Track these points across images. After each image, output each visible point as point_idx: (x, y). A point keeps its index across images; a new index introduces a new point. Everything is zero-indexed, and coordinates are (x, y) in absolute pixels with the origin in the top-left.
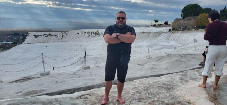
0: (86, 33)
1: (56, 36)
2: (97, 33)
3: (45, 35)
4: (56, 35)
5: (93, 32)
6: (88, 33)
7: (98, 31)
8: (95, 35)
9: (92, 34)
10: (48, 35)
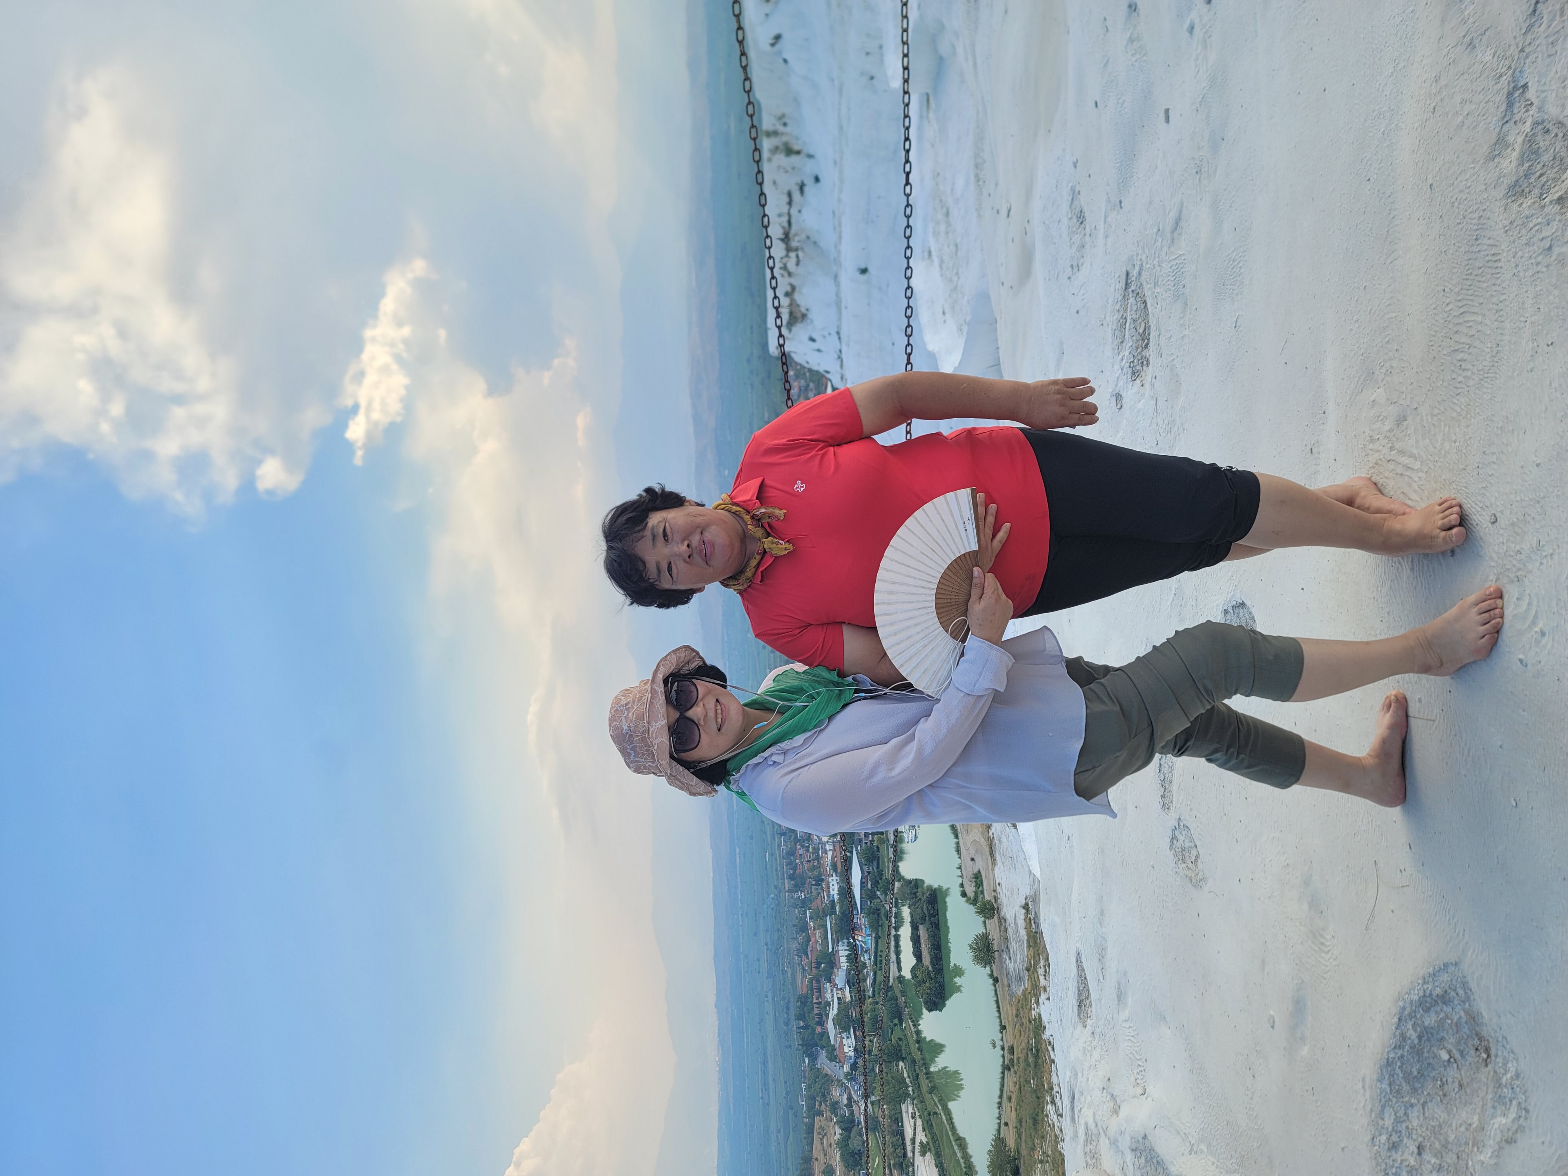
1: (796, 195)
3: (791, 265)
4: (790, 195)
10: (789, 249)
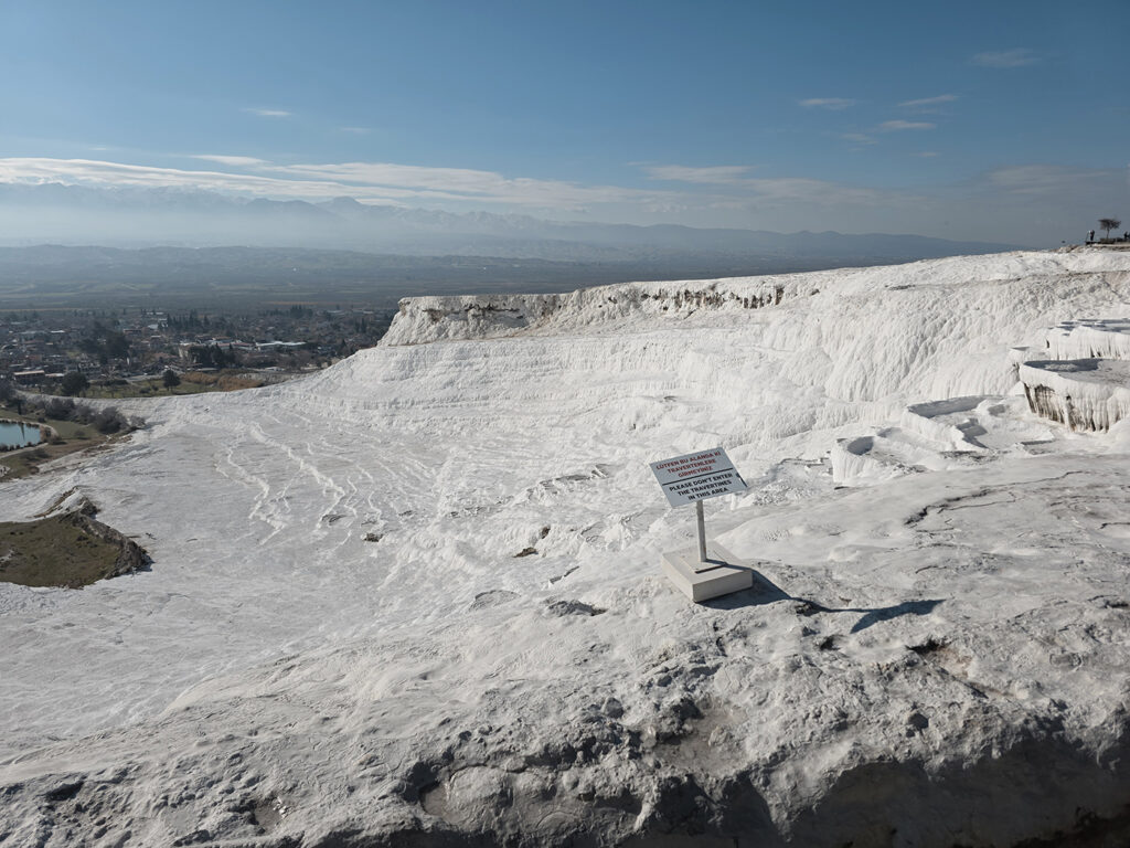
0: (651, 299)
2: (710, 294)
3: (472, 311)
5: (687, 292)
6: (656, 298)
7: (713, 288)
8: (698, 303)
9: (678, 304)
10: (484, 310)
